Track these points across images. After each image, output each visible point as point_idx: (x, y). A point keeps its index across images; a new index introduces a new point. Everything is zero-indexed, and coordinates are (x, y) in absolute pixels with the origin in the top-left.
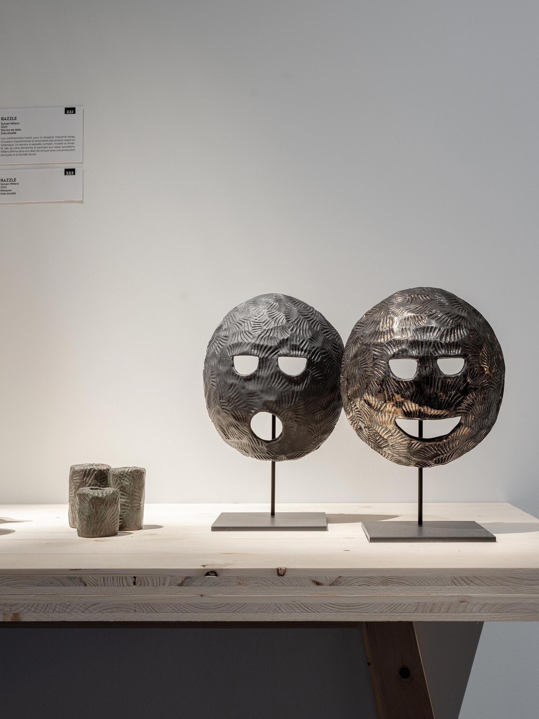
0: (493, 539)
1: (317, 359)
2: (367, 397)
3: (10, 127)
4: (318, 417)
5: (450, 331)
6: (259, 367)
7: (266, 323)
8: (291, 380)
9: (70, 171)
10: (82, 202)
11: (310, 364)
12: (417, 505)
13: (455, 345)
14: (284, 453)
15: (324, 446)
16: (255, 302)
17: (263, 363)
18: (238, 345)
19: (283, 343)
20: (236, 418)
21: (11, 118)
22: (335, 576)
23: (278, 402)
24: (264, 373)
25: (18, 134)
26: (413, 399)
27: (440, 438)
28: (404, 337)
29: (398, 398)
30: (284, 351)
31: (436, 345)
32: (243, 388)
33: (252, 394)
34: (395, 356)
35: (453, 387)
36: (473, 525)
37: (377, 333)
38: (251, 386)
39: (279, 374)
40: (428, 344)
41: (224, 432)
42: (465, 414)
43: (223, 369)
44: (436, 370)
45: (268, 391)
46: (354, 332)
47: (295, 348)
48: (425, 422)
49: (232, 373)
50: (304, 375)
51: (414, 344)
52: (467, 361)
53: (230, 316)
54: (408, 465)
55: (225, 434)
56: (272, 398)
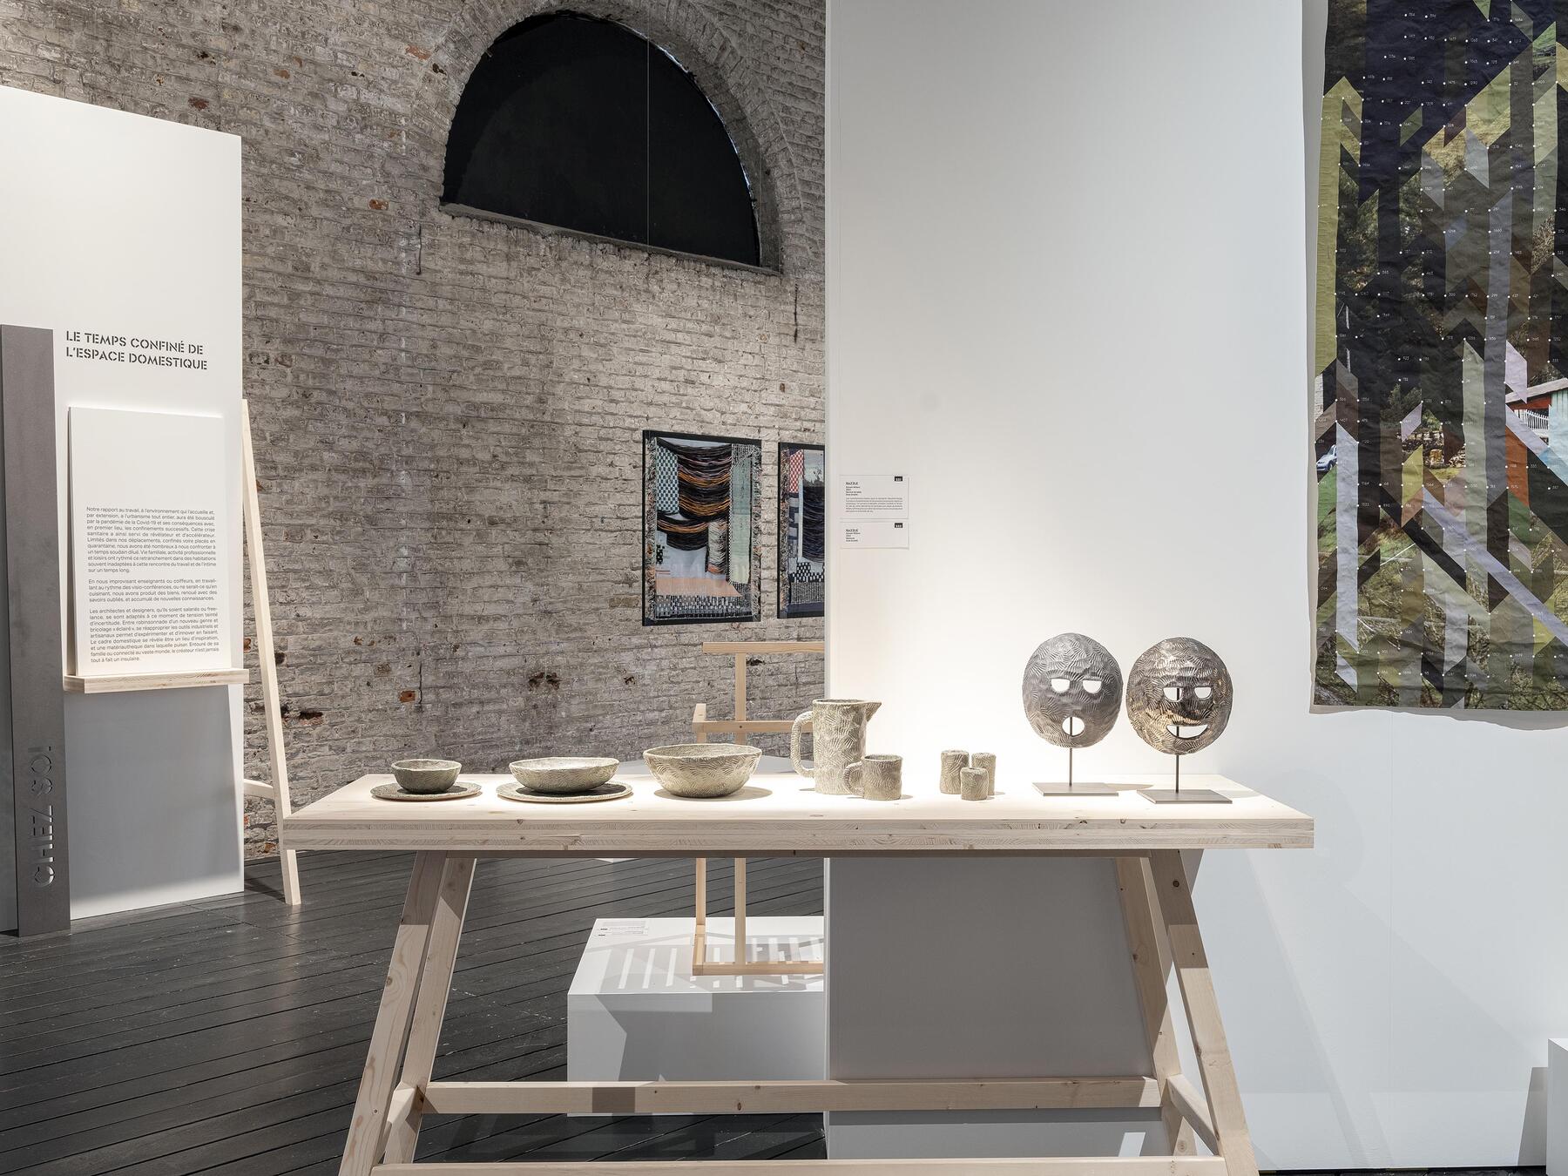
0: (1230, 802)
1: (1107, 682)
2: (1147, 710)
3: (853, 490)
4: (1107, 719)
5: (1202, 670)
6: (1070, 687)
7: (1073, 656)
8: (1091, 696)
9: (899, 525)
10: (908, 548)
11: (1104, 685)
12: (1175, 776)
13: (1206, 679)
14: (1082, 743)
15: (1106, 738)
16: (1060, 639)
17: (1073, 684)
18: (1054, 671)
19: (1086, 671)
20: (1054, 721)
21: (854, 483)
22: (1153, 824)
23: (1083, 711)
24: (1074, 691)
25: (859, 496)
26: (1179, 713)
27: (1195, 738)
28: (1174, 674)
29: (1170, 712)
30: (1086, 676)
31: (1194, 679)
32: (1059, 700)
33: (1065, 705)
34: (1167, 686)
35: (1204, 706)
36: (1209, 792)
37: (1154, 670)
38: (1065, 700)
39: (1084, 692)
40: (1189, 678)
41: (1040, 728)
42: (1211, 723)
43: (1043, 687)
44: (1194, 696)
45: (1076, 703)
46: (1135, 667)
47: (1094, 674)
48: (1181, 728)
49: (1050, 690)
50: (1100, 693)
51: (1180, 679)
52: (1212, 689)
53: (1041, 648)
54: (1170, 753)
55: (1040, 730)
56: (1079, 708)
